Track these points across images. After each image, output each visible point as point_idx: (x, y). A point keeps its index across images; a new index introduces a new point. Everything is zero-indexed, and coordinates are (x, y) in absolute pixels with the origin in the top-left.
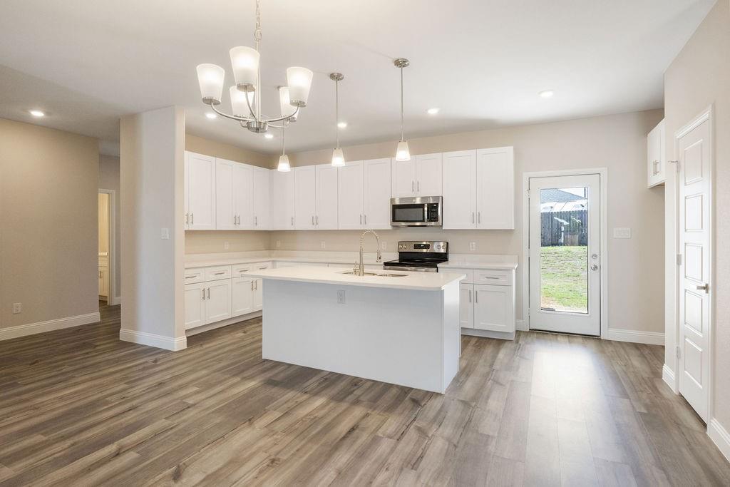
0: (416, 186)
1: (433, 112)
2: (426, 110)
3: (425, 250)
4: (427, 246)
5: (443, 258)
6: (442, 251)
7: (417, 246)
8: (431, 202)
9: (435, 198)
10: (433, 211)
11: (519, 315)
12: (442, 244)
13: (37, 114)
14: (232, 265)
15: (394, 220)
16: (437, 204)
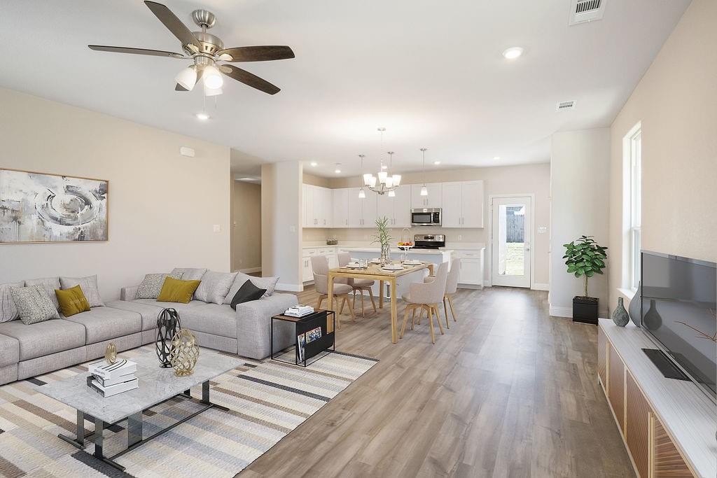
0: (426, 202)
3: (429, 240)
4: (432, 238)
5: (442, 244)
6: (441, 240)
7: (426, 238)
8: (434, 212)
9: (436, 209)
10: (436, 217)
11: (486, 278)
12: (441, 236)
15: (413, 222)
16: (438, 213)
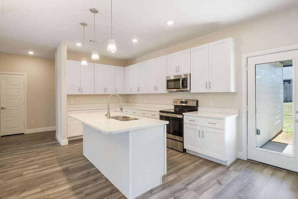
0: (178, 69)
1: (170, 23)
2: (166, 22)
3: (185, 105)
5: (195, 109)
6: (195, 105)
7: (182, 102)
8: (184, 77)
9: (185, 75)
10: (185, 83)
13: (31, 53)
14: (98, 109)
15: (168, 88)
16: (187, 78)
